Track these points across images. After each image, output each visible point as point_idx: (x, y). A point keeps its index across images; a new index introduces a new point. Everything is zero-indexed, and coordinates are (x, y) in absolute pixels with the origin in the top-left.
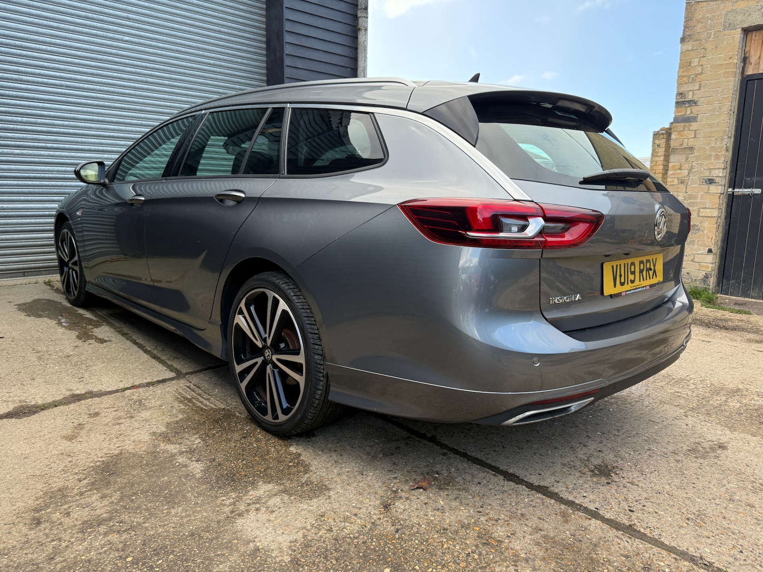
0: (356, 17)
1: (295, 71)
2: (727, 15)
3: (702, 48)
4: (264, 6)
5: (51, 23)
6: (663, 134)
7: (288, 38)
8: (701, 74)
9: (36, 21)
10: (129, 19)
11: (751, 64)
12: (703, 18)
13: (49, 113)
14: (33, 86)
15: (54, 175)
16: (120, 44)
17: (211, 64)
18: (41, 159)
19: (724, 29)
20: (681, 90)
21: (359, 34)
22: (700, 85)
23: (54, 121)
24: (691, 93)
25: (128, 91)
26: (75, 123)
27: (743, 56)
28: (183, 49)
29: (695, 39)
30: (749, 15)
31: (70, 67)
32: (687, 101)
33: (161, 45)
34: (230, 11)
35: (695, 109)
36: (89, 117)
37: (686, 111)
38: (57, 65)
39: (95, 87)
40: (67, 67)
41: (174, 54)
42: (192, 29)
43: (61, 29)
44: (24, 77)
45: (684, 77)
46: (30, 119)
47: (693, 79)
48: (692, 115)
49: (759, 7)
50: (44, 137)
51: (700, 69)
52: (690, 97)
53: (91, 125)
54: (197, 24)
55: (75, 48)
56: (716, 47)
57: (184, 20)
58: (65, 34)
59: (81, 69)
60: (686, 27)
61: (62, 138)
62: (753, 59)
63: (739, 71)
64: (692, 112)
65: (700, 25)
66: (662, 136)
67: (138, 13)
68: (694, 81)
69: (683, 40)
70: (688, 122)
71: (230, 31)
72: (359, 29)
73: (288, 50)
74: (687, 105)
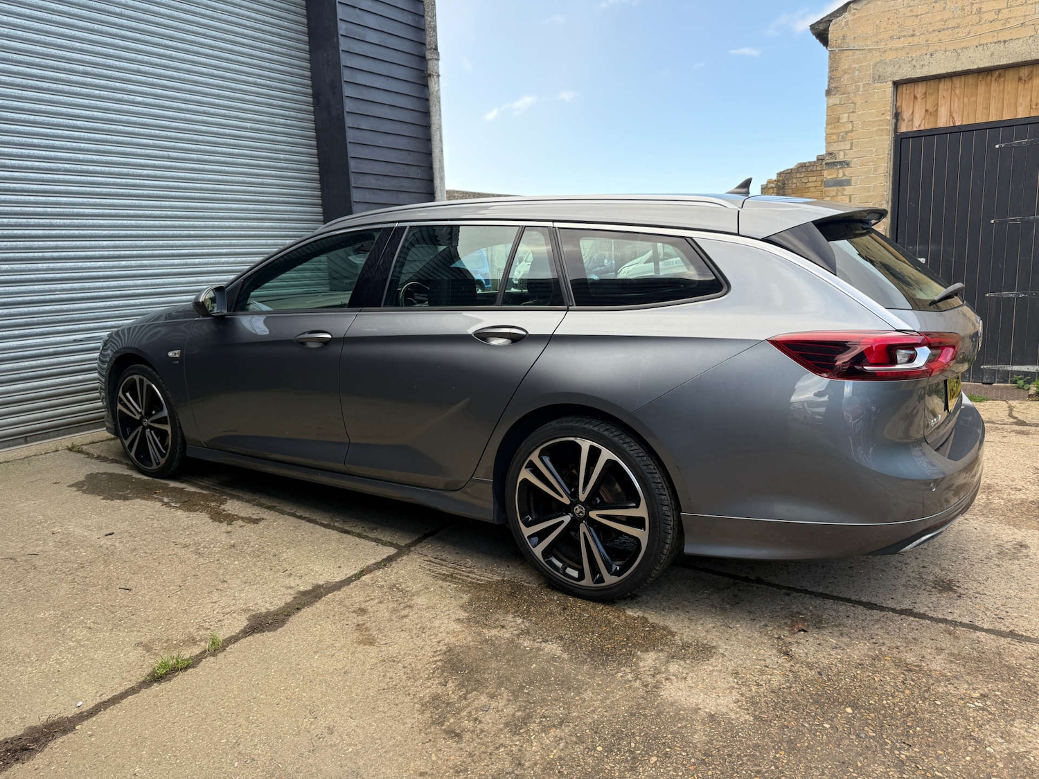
0: (423, 58)
1: (357, 133)
2: (875, 66)
3: (850, 102)
4: (307, 47)
5: (38, 82)
6: (772, 188)
7: (348, 91)
8: (852, 131)
9: (18, 81)
10: (139, 72)
11: (904, 120)
12: (850, 68)
13: (44, 209)
14: (20, 174)
15: (57, 296)
16: (131, 107)
17: (247, 128)
18: (38, 276)
19: (874, 82)
20: (831, 149)
21: (429, 82)
22: (852, 144)
23: (53, 221)
24: (842, 153)
25: (145, 172)
26: (80, 221)
27: (895, 111)
28: (212, 110)
29: (842, 92)
30: (900, 67)
31: (68, 144)
32: (838, 162)
33: (183, 106)
34: (266, 55)
35: (848, 171)
36: (98, 211)
37: (838, 174)
38: (51, 142)
39: (103, 169)
40: (63, 143)
41: (201, 117)
42: (221, 83)
43: (52, 90)
44: (7, 161)
45: (833, 134)
46: (20, 220)
47: (843, 137)
48: (844, 178)
49: (910, 59)
50: (40, 243)
51: (849, 127)
52: (841, 157)
53: (101, 222)
54: (227, 75)
55: (72, 116)
56: (866, 102)
57: (210, 71)
58: (58, 97)
59: (83, 145)
60: (830, 78)
61: (64, 243)
62: (906, 115)
63: (891, 128)
64: (844, 175)
65: (847, 76)
66: (771, 190)
67: (151, 64)
68: (844, 139)
69: (828, 93)
70: (841, 186)
71: (268, 82)
72: (430, 75)
73: (349, 106)
74: (839, 167)
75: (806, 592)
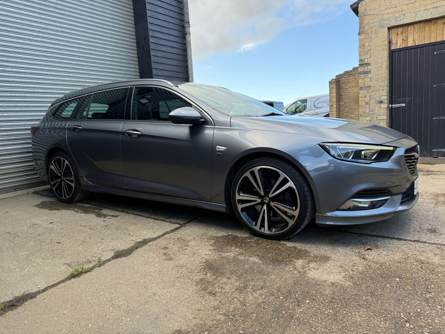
0: (183, 27)
1: (156, 58)
2: (380, 21)
3: (369, 37)
4: (134, 22)
5: (19, 35)
6: (334, 82)
7: (151, 40)
8: (370, 50)
9: (11, 34)
10: (63, 32)
11: (393, 44)
12: (368, 23)
13: (22, 90)
14: (12, 74)
15: (28, 127)
16: (59, 47)
17: (108, 56)
18: (20, 118)
19: (379, 28)
20: (362, 58)
21: (186, 37)
22: (370, 55)
23: (26, 95)
24: (366, 60)
25: (65, 74)
26: (37, 95)
27: (389, 40)
28: (94, 49)
29: (365, 33)
30: (390, 21)
31: (32, 62)
32: (365, 64)
33: (81, 46)
34: (116, 25)
35: (369, 67)
36: (45, 91)
37: (365, 69)
38: (25, 61)
39: (47, 73)
40: (30, 61)
41: (89, 51)
42: (97, 37)
43: (25, 39)
44: (6, 69)
45: (362, 52)
46: (12, 94)
47: (366, 52)
48: (368, 70)
49: (395, 17)
50: (20, 104)
51: (369, 48)
52: (366, 61)
53: (47, 95)
54: (100, 33)
55: (34, 50)
56: (376, 37)
57: (93, 32)
58: (28, 42)
59: (39, 62)
60: (360, 28)
61: (31, 104)
62: (394, 42)
63: (387, 47)
64: (368, 69)
65: (367, 26)
66: (334, 83)
67: (67, 28)
68: (367, 54)
69: (359, 34)
70: (366, 74)
71: (117, 37)
72: (186, 34)
73: (152, 46)
74: (365, 66)
75: (368, 235)
